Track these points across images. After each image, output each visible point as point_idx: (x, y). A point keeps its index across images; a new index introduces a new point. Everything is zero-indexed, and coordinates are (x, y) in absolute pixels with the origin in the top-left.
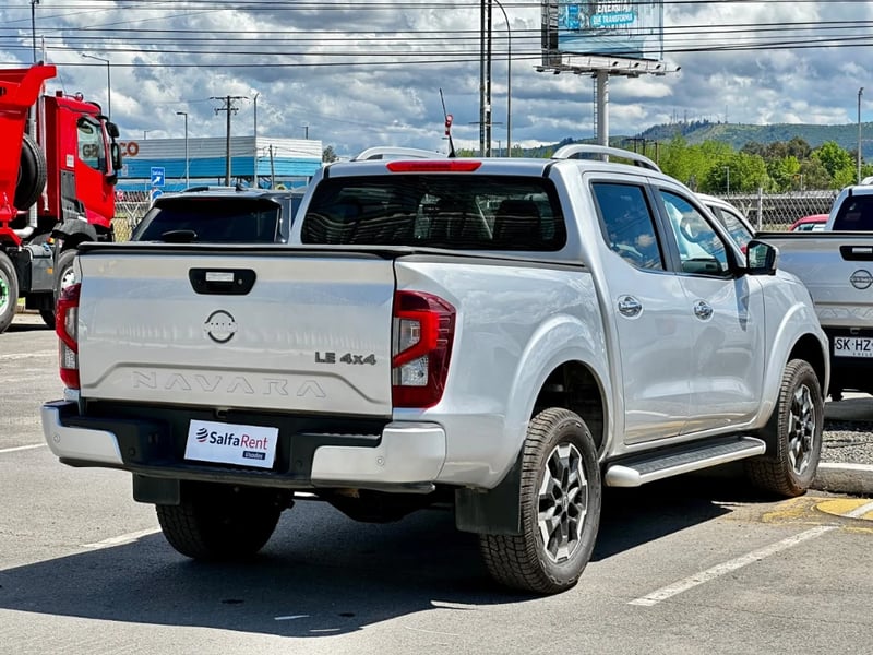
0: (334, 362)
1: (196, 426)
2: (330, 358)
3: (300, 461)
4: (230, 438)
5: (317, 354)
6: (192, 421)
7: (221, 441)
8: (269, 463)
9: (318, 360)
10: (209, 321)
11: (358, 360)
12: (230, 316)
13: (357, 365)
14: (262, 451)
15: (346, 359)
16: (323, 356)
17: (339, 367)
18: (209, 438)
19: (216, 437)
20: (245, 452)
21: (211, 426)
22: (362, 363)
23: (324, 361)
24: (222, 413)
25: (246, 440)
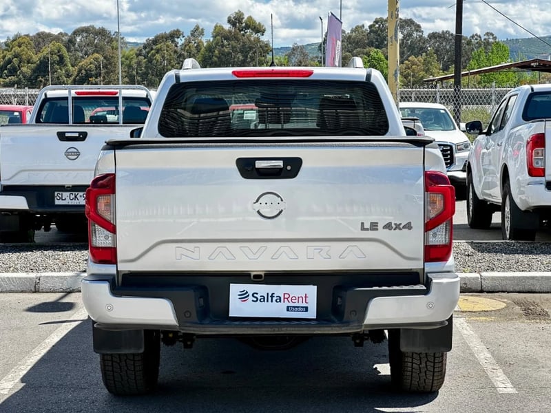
0: (377, 229)
1: (235, 289)
2: (374, 226)
3: (354, 311)
4: (272, 297)
5: (362, 224)
6: (231, 285)
7: (263, 299)
8: (312, 314)
9: (363, 229)
10: (257, 201)
11: (398, 227)
12: (279, 196)
13: (397, 230)
14: (305, 305)
15: (388, 226)
16: (367, 225)
17: (381, 234)
18: (251, 298)
19: (258, 296)
20: (288, 307)
21: (251, 288)
22: (400, 229)
23: (367, 229)
24: (257, 276)
25: (287, 297)
